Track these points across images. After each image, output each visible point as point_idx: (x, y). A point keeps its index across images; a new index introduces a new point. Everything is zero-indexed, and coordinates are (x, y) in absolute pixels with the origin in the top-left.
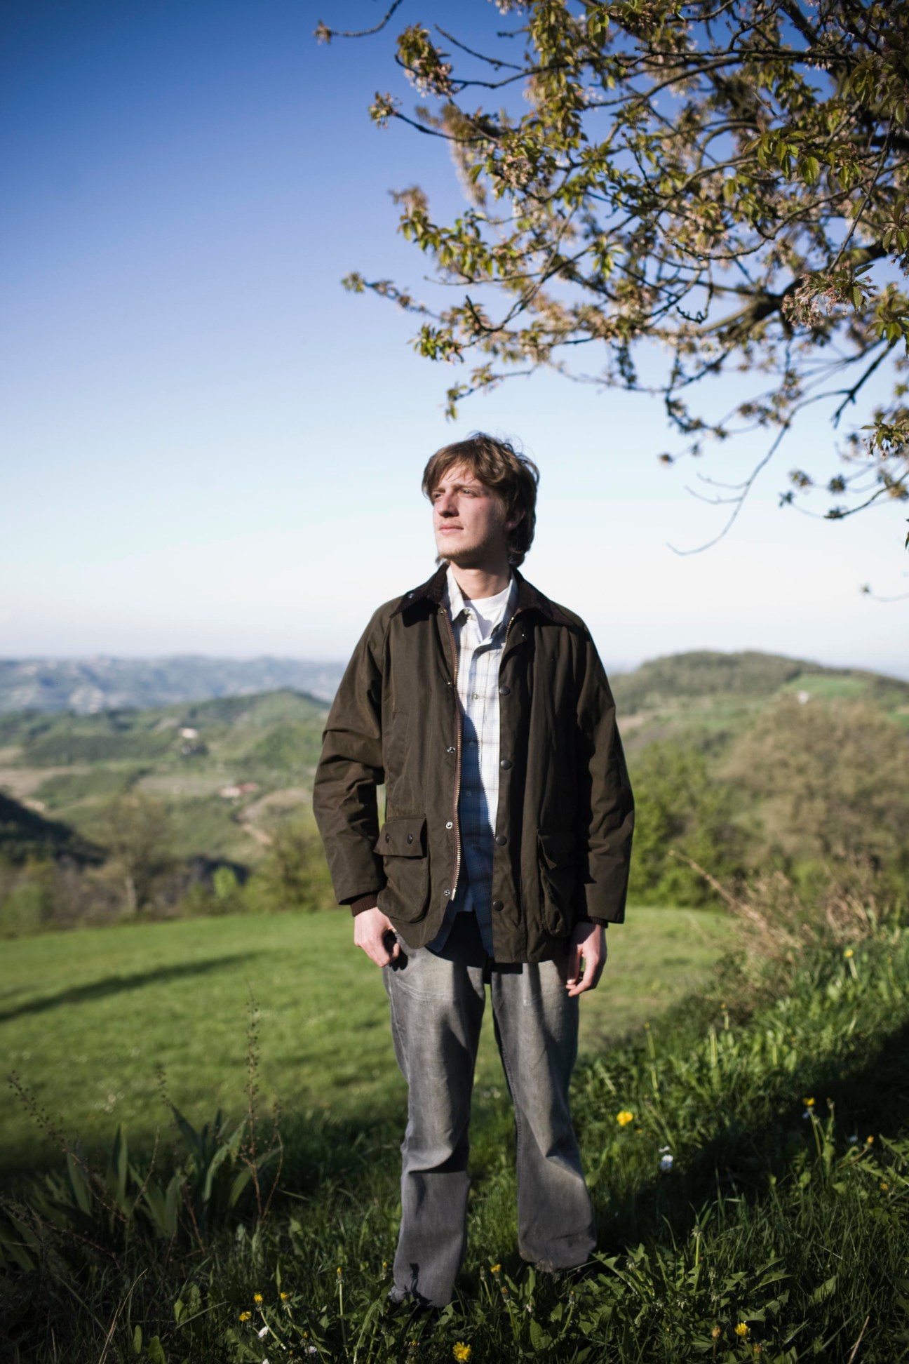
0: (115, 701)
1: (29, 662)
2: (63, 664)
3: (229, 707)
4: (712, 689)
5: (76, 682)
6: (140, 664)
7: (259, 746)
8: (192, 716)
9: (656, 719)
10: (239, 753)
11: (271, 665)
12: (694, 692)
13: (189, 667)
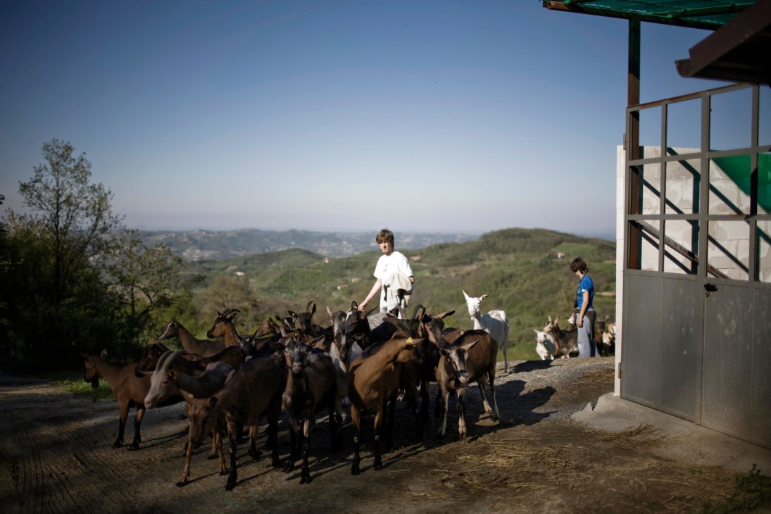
0: (207, 255)
1: (162, 233)
2: (179, 234)
3: (267, 258)
4: (515, 251)
5: (186, 245)
6: (222, 235)
7: (276, 281)
8: (245, 264)
9: (484, 266)
10: (266, 285)
11: (295, 234)
12: (505, 252)
13: (249, 236)
